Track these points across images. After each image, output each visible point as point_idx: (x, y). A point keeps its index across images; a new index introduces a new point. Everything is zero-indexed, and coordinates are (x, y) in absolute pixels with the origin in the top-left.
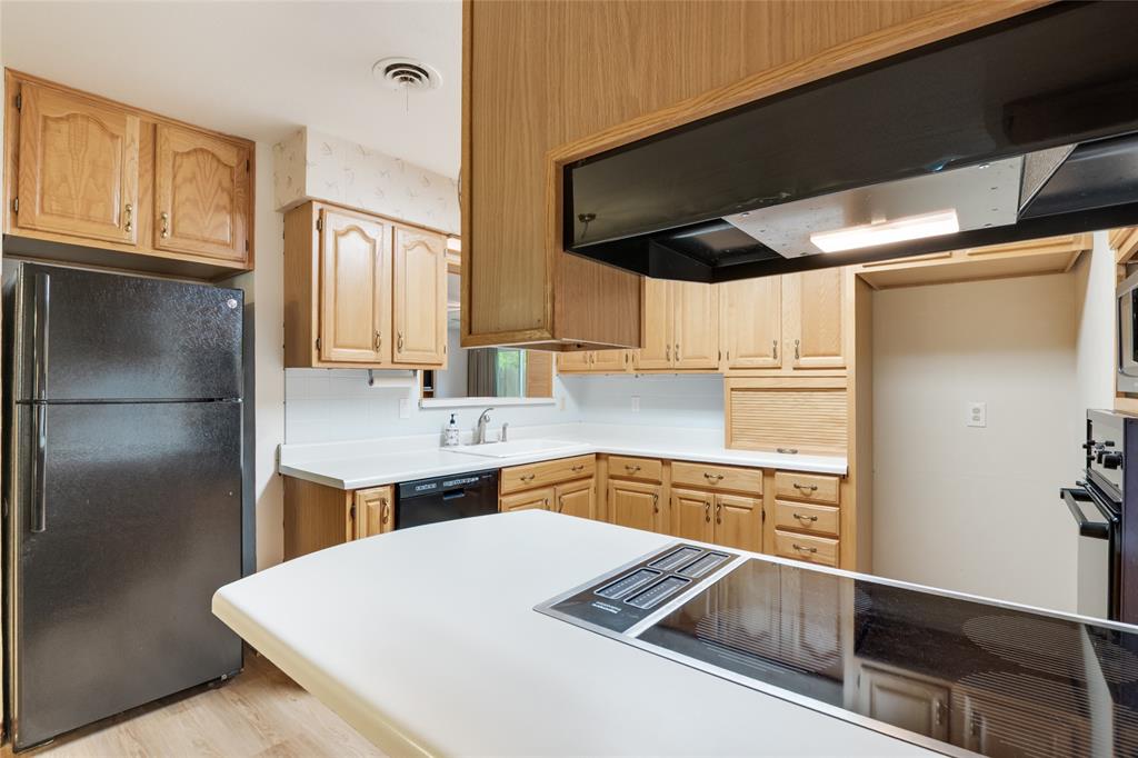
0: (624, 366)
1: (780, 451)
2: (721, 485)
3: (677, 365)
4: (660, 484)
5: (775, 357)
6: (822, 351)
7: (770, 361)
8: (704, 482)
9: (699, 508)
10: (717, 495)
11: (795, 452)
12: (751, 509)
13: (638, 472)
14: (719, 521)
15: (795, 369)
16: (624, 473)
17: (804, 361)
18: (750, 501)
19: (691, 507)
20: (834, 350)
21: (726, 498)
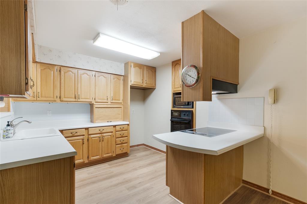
0: (56, 99)
1: (108, 122)
2: (103, 131)
3: (79, 100)
4: (84, 135)
5: (107, 100)
6: (117, 99)
7: (106, 101)
8: (99, 132)
9: (97, 139)
10: (102, 134)
11: (111, 121)
12: (111, 136)
13: (76, 134)
14: (103, 141)
15: (111, 103)
16: (71, 135)
17: (114, 101)
18: (110, 134)
19: (95, 139)
20: (119, 99)
21: (105, 134)
